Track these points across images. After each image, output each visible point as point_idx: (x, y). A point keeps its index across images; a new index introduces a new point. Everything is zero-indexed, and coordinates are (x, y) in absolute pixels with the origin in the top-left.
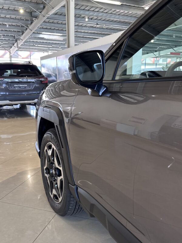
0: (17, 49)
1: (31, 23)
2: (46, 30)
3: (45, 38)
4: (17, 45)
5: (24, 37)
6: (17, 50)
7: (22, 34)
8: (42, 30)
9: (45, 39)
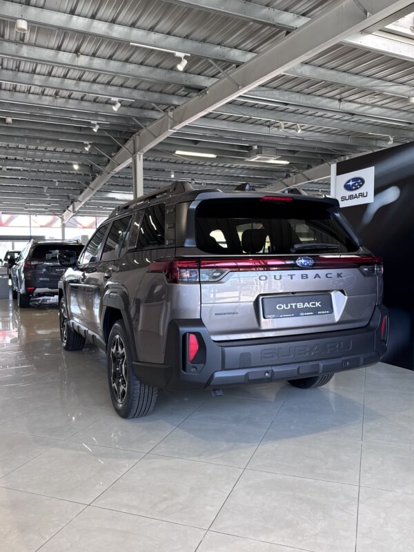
0: (72, 214)
1: (93, 179)
2: (117, 187)
3: (117, 198)
4: (74, 208)
5: (84, 198)
6: (73, 216)
7: (81, 193)
8: (111, 187)
9: (117, 200)
